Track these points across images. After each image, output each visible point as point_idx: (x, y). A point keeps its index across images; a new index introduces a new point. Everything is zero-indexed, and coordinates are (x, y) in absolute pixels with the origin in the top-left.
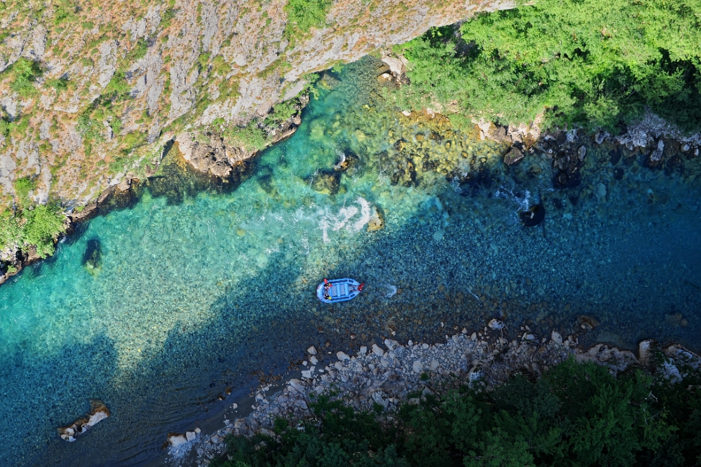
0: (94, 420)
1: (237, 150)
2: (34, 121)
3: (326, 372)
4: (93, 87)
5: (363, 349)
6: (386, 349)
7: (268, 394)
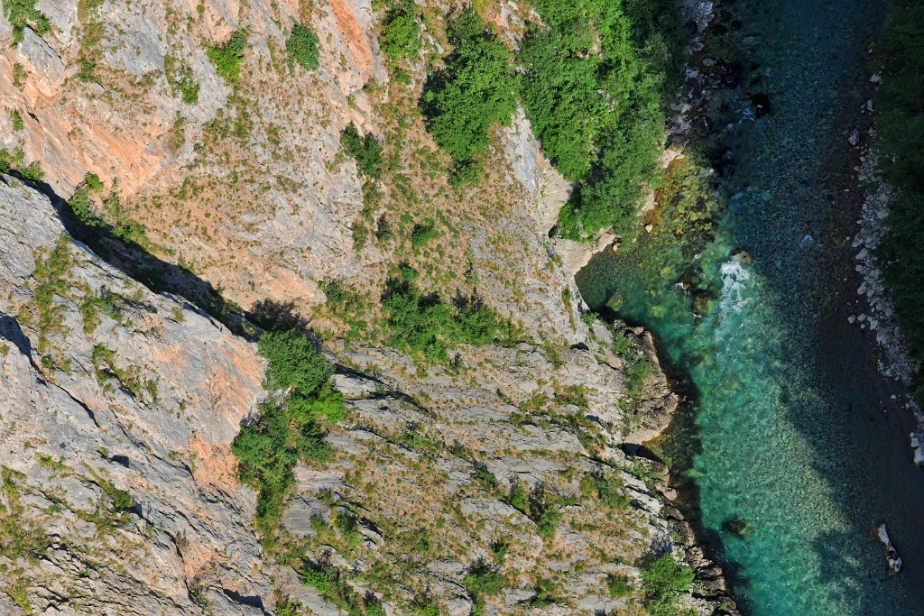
0: (885, 539)
1: (656, 387)
2: (546, 575)
3: (874, 306)
4: (513, 521)
5: (859, 268)
6: (862, 246)
7: (887, 364)
